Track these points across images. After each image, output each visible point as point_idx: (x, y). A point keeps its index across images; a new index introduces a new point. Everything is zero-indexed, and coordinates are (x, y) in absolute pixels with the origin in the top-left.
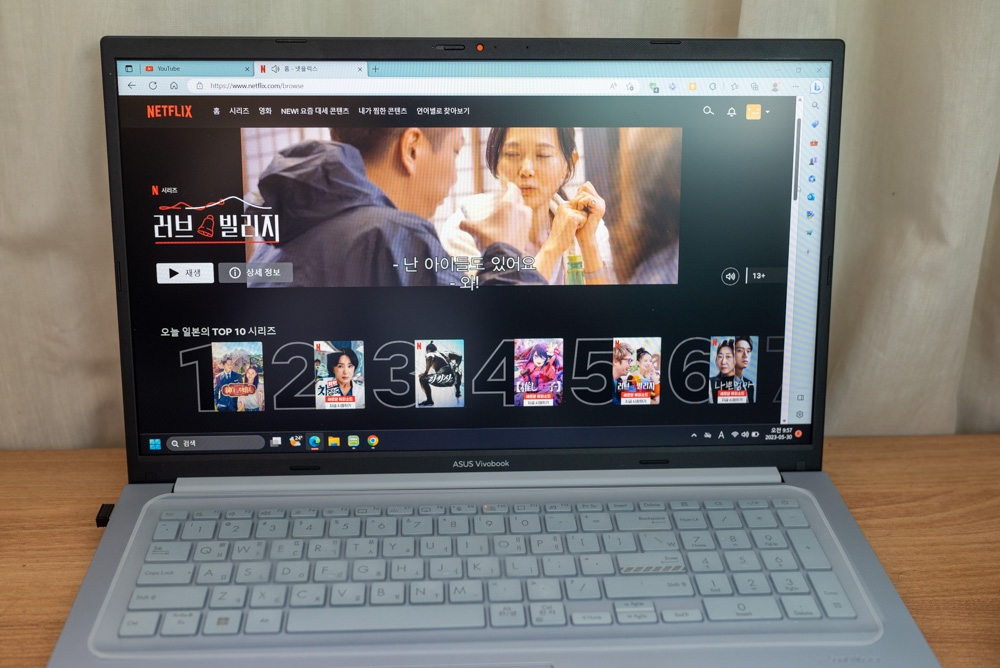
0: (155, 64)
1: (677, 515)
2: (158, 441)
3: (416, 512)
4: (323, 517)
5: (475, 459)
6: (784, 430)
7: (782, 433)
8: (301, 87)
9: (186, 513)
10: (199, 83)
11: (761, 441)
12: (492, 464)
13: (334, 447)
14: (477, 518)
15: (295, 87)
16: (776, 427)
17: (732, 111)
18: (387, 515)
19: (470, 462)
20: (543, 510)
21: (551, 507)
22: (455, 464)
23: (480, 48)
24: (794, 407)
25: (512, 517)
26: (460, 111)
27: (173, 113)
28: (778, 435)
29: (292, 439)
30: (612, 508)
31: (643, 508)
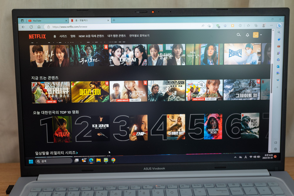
0: (32, 19)
1: (231, 189)
2: (32, 160)
3: (129, 188)
4: (93, 190)
5: (152, 167)
6: (270, 155)
7: (269, 156)
8: (86, 27)
9: (41, 189)
10: (48, 26)
11: (261, 159)
12: (158, 169)
13: (99, 162)
14: (153, 190)
15: (84, 27)
16: (266, 154)
17: (248, 35)
18: (118, 189)
19: (150, 168)
20: (179, 187)
21: (182, 186)
22: (145, 169)
23: (153, 12)
24: (274, 146)
25: (167, 190)
26: (146, 36)
27: (39, 37)
28: (267, 157)
29: (83, 159)
30: (205, 186)
31: (218, 186)
